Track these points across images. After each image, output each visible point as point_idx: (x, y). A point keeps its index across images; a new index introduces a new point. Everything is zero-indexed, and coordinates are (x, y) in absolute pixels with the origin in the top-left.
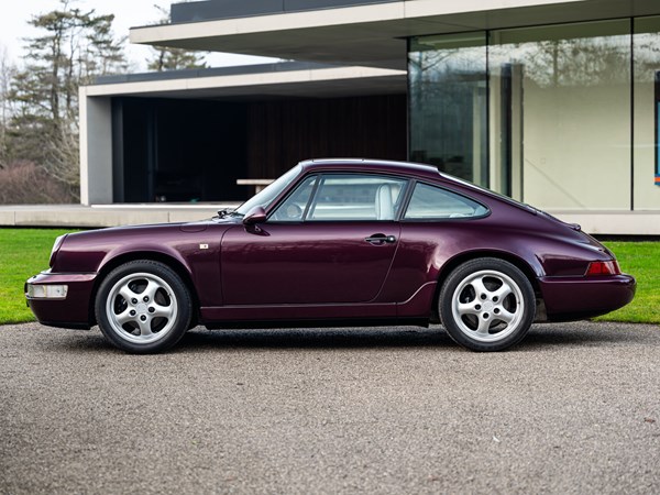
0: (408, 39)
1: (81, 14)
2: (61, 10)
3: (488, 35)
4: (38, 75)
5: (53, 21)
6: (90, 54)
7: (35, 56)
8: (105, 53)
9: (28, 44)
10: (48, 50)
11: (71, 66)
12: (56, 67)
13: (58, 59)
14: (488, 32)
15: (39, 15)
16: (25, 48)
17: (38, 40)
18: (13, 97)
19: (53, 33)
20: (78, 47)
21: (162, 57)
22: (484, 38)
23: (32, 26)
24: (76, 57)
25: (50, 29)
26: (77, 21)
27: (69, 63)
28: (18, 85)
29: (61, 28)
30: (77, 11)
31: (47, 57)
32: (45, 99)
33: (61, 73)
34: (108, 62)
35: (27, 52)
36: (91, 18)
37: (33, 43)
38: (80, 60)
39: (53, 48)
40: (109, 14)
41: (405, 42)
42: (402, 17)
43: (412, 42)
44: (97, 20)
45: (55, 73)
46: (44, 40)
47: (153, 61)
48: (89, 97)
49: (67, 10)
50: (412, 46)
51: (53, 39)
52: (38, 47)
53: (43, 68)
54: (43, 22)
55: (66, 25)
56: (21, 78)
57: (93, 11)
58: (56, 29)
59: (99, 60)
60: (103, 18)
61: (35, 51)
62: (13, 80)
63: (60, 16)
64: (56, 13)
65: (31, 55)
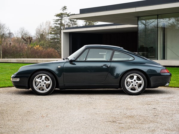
0: (138, 17)
2: (62, 13)
4: (57, 28)
5: (61, 15)
6: (69, 23)
7: (56, 24)
8: (73, 23)
9: (54, 21)
10: (59, 22)
11: (65, 26)
12: (61, 26)
13: (61, 24)
15: (57, 14)
16: (54, 22)
17: (57, 20)
18: (51, 33)
19: (60, 18)
20: (66, 21)
21: (86, 24)
22: (157, 17)
23: (56, 17)
24: (66, 24)
25: (60, 17)
26: (66, 15)
27: (64, 25)
28: (52, 30)
29: (62, 17)
30: (66, 13)
31: (59, 24)
32: (58, 34)
33: (62, 28)
34: (73, 25)
35: (54, 23)
36: (69, 14)
37: (56, 20)
39: (60, 22)
41: (137, 18)
42: (135, 11)
43: (139, 18)
45: (61, 28)
46: (58, 20)
48: (64, 32)
49: (64, 12)
50: (139, 19)
52: (57, 21)
53: (58, 26)
55: (63, 16)
56: (53, 29)
57: (70, 13)
58: (61, 17)
59: (71, 25)
61: (56, 22)
62: (51, 30)
64: (61, 13)
65: (55, 23)
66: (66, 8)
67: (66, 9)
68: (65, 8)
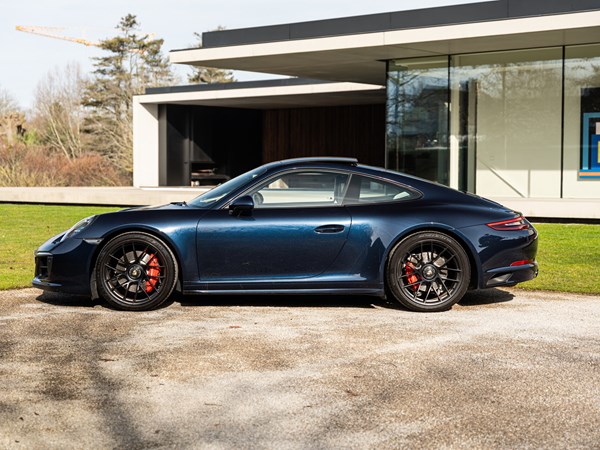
0: (387, 62)
1: (137, 39)
2: (122, 37)
3: (449, 59)
5: (117, 46)
6: (144, 71)
8: (155, 69)
9: (97, 62)
10: (112, 67)
11: (130, 79)
12: (119, 80)
14: (450, 57)
15: (105, 40)
16: (95, 65)
17: (105, 59)
18: (86, 103)
19: (117, 54)
20: (136, 64)
21: (199, 73)
22: (447, 61)
23: (100, 49)
24: (134, 72)
25: (114, 51)
26: (135, 45)
27: (128, 78)
28: (89, 94)
29: (122, 51)
30: (134, 36)
31: (112, 72)
32: (110, 105)
33: (123, 84)
34: (159, 77)
35: (96, 68)
36: (146, 42)
37: (101, 61)
38: (137, 75)
40: (159, 38)
41: (384, 64)
42: (381, 44)
43: (391, 63)
44: (150, 44)
45: (118, 85)
46: (109, 60)
47: (193, 76)
49: (127, 36)
50: (391, 67)
51: (116, 59)
52: (105, 65)
53: (108, 81)
54: (109, 46)
55: (126, 48)
56: (92, 88)
57: (146, 37)
58: (118, 51)
59: (151, 75)
60: (154, 43)
62: (86, 90)
63: (121, 42)
64: (119, 39)
65: (99, 71)
66: (134, 22)
67: (135, 26)
68: (130, 22)
